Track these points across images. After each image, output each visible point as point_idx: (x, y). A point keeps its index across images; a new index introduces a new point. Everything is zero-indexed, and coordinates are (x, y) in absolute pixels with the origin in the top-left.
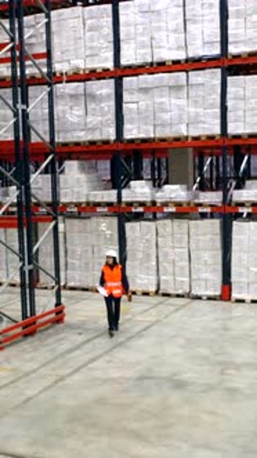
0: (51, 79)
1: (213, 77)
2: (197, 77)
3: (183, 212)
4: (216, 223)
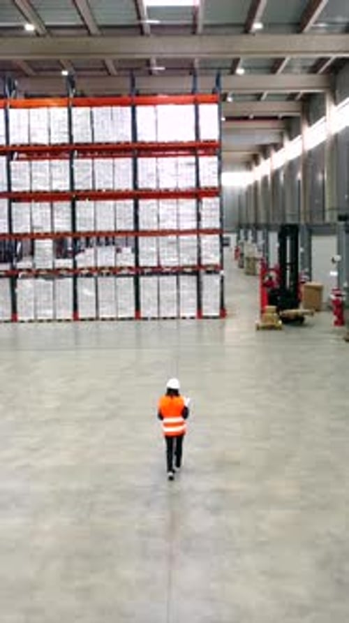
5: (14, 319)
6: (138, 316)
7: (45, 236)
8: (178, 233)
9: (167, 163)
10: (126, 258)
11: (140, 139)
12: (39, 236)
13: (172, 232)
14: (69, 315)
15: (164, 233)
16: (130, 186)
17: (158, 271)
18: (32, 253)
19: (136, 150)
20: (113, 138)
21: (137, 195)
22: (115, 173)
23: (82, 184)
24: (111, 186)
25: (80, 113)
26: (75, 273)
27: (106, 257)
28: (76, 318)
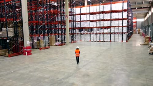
0: (75, 22)
1: (89, 22)
2: (88, 22)
3: (86, 34)
4: (89, 35)
5: (90, 41)
6: (111, 41)
7: (95, 27)
8: (119, 26)
9: (117, 14)
10: (109, 31)
11: (112, 10)
12: (94, 27)
13: (117, 26)
14: (99, 41)
15: (116, 26)
16: (110, 18)
17: (114, 33)
18: (93, 30)
19: (111, 12)
20: (107, 10)
21: (111, 20)
22: (107, 16)
23: (102, 18)
24: (107, 19)
25: (102, 6)
26: (100, 34)
27: (105, 31)
28: (100, 41)
